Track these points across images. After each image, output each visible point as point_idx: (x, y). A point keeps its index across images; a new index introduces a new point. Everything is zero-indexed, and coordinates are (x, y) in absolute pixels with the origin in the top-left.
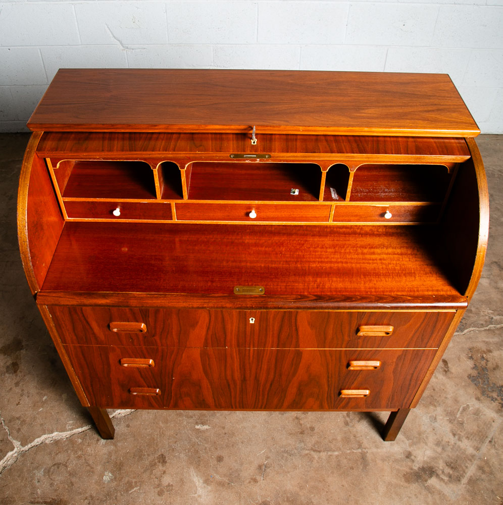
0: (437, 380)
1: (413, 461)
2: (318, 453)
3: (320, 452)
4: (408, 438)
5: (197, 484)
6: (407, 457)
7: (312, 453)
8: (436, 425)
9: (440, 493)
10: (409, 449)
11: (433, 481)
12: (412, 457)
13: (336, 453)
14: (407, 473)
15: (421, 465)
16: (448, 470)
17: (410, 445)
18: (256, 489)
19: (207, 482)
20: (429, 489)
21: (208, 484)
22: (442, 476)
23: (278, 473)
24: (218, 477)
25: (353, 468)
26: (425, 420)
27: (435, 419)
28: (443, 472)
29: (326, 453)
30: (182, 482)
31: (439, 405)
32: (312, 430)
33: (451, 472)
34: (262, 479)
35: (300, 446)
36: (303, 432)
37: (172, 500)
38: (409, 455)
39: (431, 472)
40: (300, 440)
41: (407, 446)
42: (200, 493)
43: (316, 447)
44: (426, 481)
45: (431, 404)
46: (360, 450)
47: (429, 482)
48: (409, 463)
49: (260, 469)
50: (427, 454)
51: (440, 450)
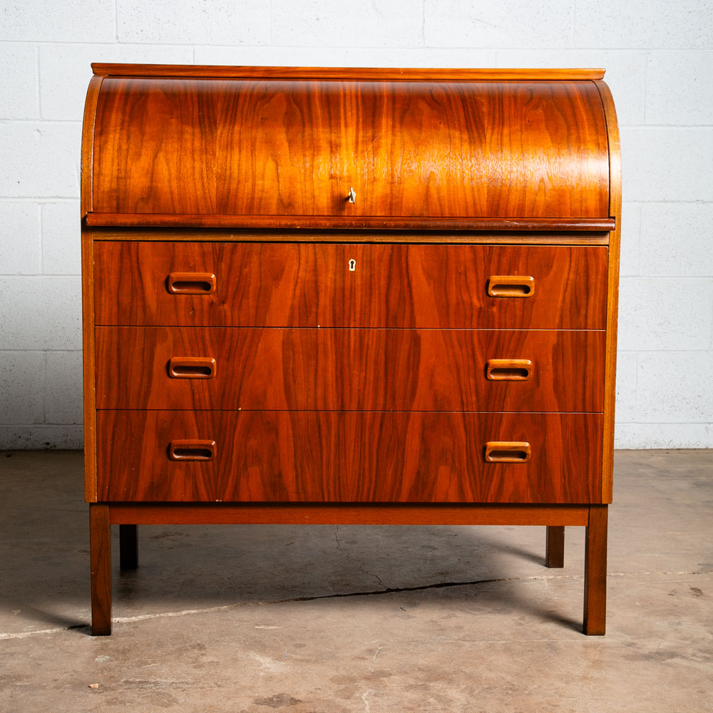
0: (680, 601)
1: (639, 648)
2: (472, 643)
3: (474, 641)
4: (630, 634)
5: (262, 661)
6: (628, 645)
7: (460, 642)
8: (680, 627)
9: (688, 667)
10: (632, 641)
11: (676, 660)
12: (638, 646)
13: (504, 642)
14: (629, 655)
15: (654, 651)
16: (700, 654)
18: (362, 663)
19: (280, 659)
20: (669, 665)
21: (280, 661)
22: (694, 658)
23: (400, 654)
24: (298, 657)
25: (532, 651)
26: (660, 624)
27: (679, 624)
28: (693, 655)
29: (484, 642)
30: (235, 660)
31: (686, 615)
32: (459, 628)
33: (708, 656)
34: (374, 657)
35: (439, 638)
36: (443, 630)
37: (219, 671)
38: (631, 645)
39: (673, 655)
40: (439, 635)
41: (629, 639)
42: (268, 666)
43: (467, 638)
44: (664, 660)
45: (670, 614)
46: (544, 640)
47: (669, 661)
48: (631, 649)
49: (371, 651)
50: (664, 645)
51: (687, 642)
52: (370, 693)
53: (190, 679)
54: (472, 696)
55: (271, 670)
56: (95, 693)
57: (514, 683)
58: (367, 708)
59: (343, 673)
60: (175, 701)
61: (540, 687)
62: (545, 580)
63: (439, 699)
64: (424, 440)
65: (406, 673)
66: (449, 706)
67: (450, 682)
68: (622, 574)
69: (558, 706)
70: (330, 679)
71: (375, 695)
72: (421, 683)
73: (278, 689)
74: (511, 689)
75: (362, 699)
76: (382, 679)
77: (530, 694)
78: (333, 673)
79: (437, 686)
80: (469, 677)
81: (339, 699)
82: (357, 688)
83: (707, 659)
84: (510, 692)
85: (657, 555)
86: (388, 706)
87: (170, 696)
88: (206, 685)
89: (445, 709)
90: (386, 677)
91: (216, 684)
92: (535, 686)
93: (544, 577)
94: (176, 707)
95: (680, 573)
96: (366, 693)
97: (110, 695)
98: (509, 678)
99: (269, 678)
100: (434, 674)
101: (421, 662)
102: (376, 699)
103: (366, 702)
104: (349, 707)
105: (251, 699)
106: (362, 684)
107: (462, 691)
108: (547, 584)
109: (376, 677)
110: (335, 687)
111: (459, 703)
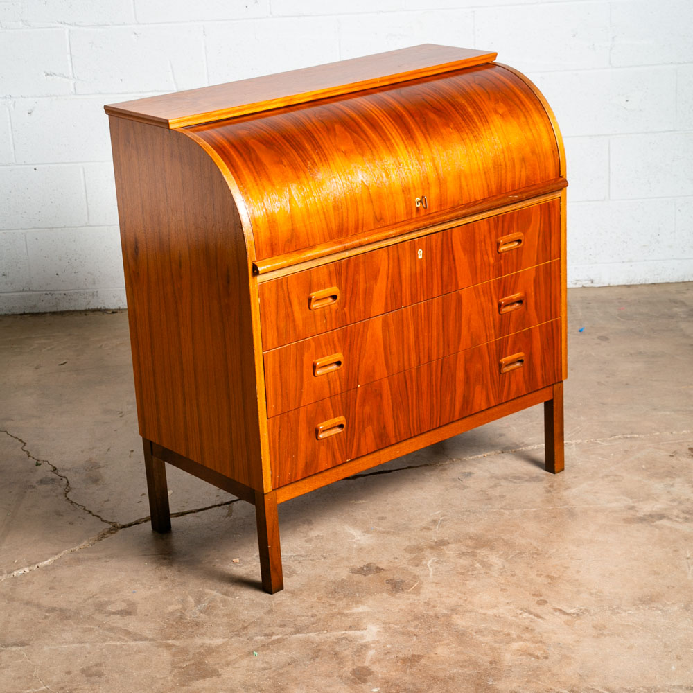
0: (678, 462)
1: (637, 511)
2: (511, 511)
3: (512, 509)
4: (632, 498)
5: (354, 534)
6: (629, 509)
7: (502, 510)
8: (672, 489)
9: (670, 528)
10: (633, 504)
11: (664, 522)
12: (636, 509)
13: (535, 509)
14: (627, 518)
15: (648, 513)
16: (682, 515)
17: (634, 502)
18: (428, 533)
19: (367, 531)
20: (656, 527)
21: (368, 533)
22: (677, 519)
23: (457, 523)
24: (381, 529)
25: (556, 517)
26: (657, 486)
27: (672, 486)
28: (677, 516)
29: (520, 510)
30: (335, 533)
31: (679, 477)
32: (502, 497)
33: (688, 516)
34: (437, 527)
35: (486, 507)
36: (489, 499)
37: (323, 544)
38: (632, 508)
39: (661, 516)
40: (486, 504)
41: (630, 502)
42: (359, 538)
43: (508, 507)
44: (653, 522)
45: (667, 476)
46: (566, 507)
47: (658, 523)
48: (632, 512)
49: (435, 522)
50: (657, 507)
51: (675, 504)
52: (433, 560)
53: (303, 553)
54: (507, 561)
55: (361, 542)
56: (237, 566)
57: (539, 548)
58: (431, 574)
59: (414, 543)
60: (294, 572)
61: (557, 550)
62: (574, 445)
63: (484, 564)
64: (466, 371)
65: (460, 541)
66: (490, 570)
67: (492, 548)
68: (636, 436)
69: (569, 567)
70: (405, 549)
71: (437, 563)
72: (470, 550)
73: (368, 560)
74: (536, 553)
75: (427, 567)
76: (442, 547)
77: (549, 557)
78: (406, 543)
79: (482, 552)
80: (506, 543)
81: (411, 567)
82: (424, 557)
83: (687, 519)
84: (535, 556)
85: (668, 413)
86: (446, 572)
87: (291, 568)
88: (315, 558)
89: (487, 573)
90: (445, 545)
91: (322, 556)
92: (554, 550)
93: (574, 442)
94: (295, 577)
95: (684, 432)
96: (430, 562)
97: (248, 568)
98: (535, 544)
99: (360, 549)
100: (481, 542)
101: (472, 530)
102: (438, 566)
103: (431, 569)
104: (418, 574)
105: (348, 569)
106: (427, 552)
107: (500, 557)
108: (575, 449)
109: (438, 545)
110: (408, 556)
111: (497, 568)
